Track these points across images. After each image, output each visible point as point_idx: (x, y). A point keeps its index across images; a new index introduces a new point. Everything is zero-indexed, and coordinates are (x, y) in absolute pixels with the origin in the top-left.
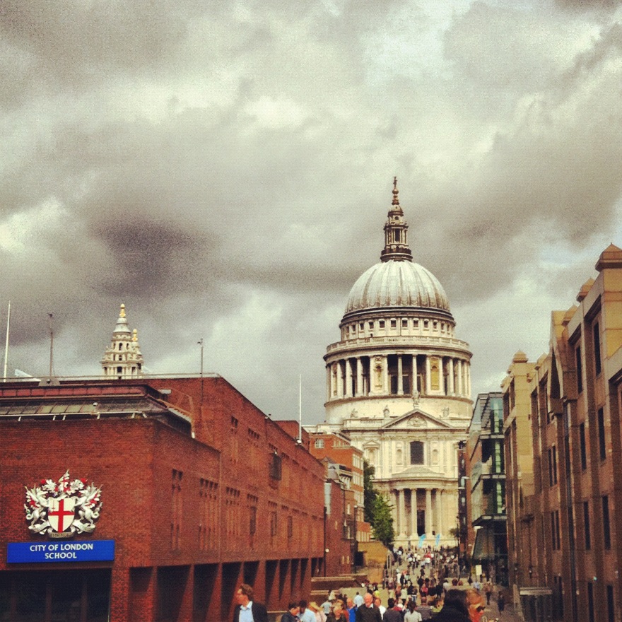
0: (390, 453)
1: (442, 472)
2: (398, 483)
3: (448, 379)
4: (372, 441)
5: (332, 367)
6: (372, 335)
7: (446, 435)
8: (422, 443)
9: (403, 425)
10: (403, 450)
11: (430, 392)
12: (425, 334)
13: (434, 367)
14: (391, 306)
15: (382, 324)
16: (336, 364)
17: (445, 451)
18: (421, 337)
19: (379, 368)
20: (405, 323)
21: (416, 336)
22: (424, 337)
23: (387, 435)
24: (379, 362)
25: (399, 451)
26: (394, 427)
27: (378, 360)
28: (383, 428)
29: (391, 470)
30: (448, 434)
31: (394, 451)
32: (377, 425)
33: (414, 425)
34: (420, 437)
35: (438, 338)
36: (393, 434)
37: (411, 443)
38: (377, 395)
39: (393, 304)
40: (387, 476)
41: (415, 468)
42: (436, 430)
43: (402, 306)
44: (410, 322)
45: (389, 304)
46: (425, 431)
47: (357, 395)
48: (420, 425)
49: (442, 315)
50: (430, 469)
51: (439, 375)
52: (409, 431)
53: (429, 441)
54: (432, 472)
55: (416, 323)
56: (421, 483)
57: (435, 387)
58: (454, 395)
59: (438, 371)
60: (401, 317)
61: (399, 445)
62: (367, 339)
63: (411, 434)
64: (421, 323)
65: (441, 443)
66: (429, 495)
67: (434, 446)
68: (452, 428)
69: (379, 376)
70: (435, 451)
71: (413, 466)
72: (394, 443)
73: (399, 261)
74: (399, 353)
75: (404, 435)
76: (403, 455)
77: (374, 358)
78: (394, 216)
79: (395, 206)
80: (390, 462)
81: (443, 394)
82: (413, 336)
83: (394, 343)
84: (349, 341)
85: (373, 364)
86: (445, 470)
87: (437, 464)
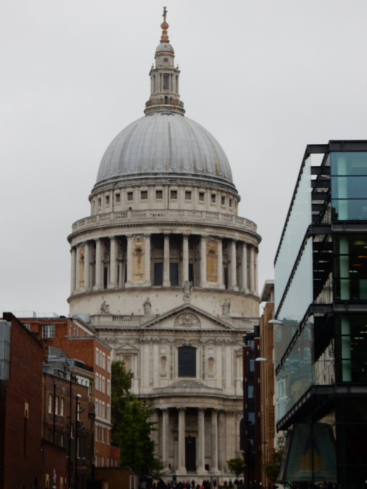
0: (151, 361)
1: (219, 386)
2: (161, 401)
3: (229, 269)
4: (128, 344)
5: (78, 251)
6: (130, 208)
7: (226, 339)
8: (195, 349)
9: (170, 324)
10: (168, 357)
11: (205, 284)
12: (201, 208)
13: (212, 252)
14: (156, 171)
15: (144, 194)
16: (83, 246)
17: (223, 360)
18: (194, 211)
19: (139, 251)
20: (174, 193)
21: (189, 211)
22: (199, 211)
23: (148, 336)
24: (139, 244)
25: (164, 358)
26: (157, 327)
27: (139, 240)
28: (142, 328)
29: (151, 384)
30: (228, 338)
31: (156, 358)
32: (134, 324)
33: (184, 324)
34: (191, 340)
35: (217, 214)
36: (155, 336)
37: (180, 349)
38: (135, 286)
39: (160, 168)
40: (147, 390)
41: (184, 381)
42: (213, 331)
43: (170, 171)
44: (181, 193)
45: (153, 169)
46: (199, 332)
47: (110, 287)
48: (192, 325)
49: (223, 186)
50: (204, 383)
51: (217, 262)
52: (176, 331)
53: (204, 347)
54: (206, 387)
55: (188, 193)
56: (192, 400)
57: (212, 277)
58: (236, 289)
59: (216, 257)
60: (169, 186)
61: (163, 351)
62: (124, 214)
63: (180, 336)
64: (195, 194)
65: (219, 349)
66: (202, 418)
67: (210, 352)
68: (233, 329)
69: (139, 262)
70: (211, 359)
71: (182, 379)
72: (156, 347)
73: (168, 114)
74: (166, 232)
75: (171, 337)
76: (168, 364)
77: (133, 239)
78: (162, 58)
79: (164, 44)
80: (151, 372)
81: (222, 287)
82: (183, 210)
83: (159, 219)
84: (101, 216)
85: (131, 246)
86: (224, 385)
87: (213, 376)
